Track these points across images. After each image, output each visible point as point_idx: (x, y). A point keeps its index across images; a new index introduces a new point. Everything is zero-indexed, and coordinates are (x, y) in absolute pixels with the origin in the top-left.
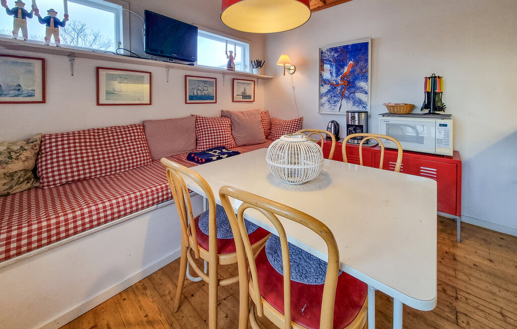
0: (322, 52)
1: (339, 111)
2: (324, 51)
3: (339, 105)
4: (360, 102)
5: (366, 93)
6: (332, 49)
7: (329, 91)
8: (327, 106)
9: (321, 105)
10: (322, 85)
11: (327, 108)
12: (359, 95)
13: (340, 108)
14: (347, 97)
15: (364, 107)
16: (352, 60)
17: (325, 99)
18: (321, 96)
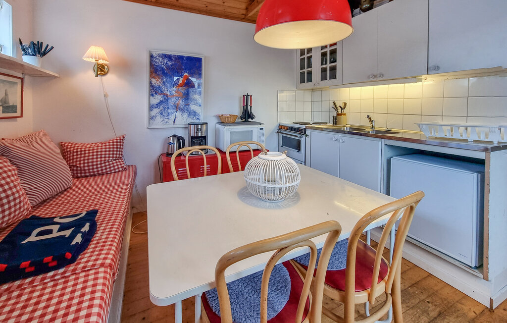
0: (152, 56)
1: (174, 124)
2: (154, 55)
3: (172, 117)
4: (195, 113)
5: (200, 106)
6: (165, 56)
7: (161, 102)
8: (159, 119)
9: (151, 118)
10: (153, 95)
11: (158, 122)
12: (193, 107)
13: (174, 121)
14: (182, 109)
15: (198, 119)
16: (187, 72)
17: (155, 111)
18: (151, 108)
